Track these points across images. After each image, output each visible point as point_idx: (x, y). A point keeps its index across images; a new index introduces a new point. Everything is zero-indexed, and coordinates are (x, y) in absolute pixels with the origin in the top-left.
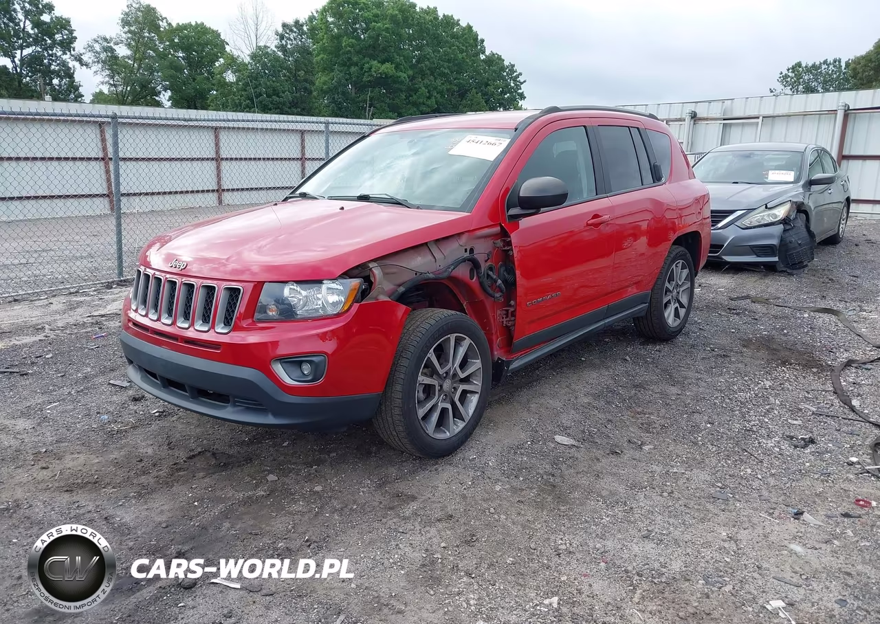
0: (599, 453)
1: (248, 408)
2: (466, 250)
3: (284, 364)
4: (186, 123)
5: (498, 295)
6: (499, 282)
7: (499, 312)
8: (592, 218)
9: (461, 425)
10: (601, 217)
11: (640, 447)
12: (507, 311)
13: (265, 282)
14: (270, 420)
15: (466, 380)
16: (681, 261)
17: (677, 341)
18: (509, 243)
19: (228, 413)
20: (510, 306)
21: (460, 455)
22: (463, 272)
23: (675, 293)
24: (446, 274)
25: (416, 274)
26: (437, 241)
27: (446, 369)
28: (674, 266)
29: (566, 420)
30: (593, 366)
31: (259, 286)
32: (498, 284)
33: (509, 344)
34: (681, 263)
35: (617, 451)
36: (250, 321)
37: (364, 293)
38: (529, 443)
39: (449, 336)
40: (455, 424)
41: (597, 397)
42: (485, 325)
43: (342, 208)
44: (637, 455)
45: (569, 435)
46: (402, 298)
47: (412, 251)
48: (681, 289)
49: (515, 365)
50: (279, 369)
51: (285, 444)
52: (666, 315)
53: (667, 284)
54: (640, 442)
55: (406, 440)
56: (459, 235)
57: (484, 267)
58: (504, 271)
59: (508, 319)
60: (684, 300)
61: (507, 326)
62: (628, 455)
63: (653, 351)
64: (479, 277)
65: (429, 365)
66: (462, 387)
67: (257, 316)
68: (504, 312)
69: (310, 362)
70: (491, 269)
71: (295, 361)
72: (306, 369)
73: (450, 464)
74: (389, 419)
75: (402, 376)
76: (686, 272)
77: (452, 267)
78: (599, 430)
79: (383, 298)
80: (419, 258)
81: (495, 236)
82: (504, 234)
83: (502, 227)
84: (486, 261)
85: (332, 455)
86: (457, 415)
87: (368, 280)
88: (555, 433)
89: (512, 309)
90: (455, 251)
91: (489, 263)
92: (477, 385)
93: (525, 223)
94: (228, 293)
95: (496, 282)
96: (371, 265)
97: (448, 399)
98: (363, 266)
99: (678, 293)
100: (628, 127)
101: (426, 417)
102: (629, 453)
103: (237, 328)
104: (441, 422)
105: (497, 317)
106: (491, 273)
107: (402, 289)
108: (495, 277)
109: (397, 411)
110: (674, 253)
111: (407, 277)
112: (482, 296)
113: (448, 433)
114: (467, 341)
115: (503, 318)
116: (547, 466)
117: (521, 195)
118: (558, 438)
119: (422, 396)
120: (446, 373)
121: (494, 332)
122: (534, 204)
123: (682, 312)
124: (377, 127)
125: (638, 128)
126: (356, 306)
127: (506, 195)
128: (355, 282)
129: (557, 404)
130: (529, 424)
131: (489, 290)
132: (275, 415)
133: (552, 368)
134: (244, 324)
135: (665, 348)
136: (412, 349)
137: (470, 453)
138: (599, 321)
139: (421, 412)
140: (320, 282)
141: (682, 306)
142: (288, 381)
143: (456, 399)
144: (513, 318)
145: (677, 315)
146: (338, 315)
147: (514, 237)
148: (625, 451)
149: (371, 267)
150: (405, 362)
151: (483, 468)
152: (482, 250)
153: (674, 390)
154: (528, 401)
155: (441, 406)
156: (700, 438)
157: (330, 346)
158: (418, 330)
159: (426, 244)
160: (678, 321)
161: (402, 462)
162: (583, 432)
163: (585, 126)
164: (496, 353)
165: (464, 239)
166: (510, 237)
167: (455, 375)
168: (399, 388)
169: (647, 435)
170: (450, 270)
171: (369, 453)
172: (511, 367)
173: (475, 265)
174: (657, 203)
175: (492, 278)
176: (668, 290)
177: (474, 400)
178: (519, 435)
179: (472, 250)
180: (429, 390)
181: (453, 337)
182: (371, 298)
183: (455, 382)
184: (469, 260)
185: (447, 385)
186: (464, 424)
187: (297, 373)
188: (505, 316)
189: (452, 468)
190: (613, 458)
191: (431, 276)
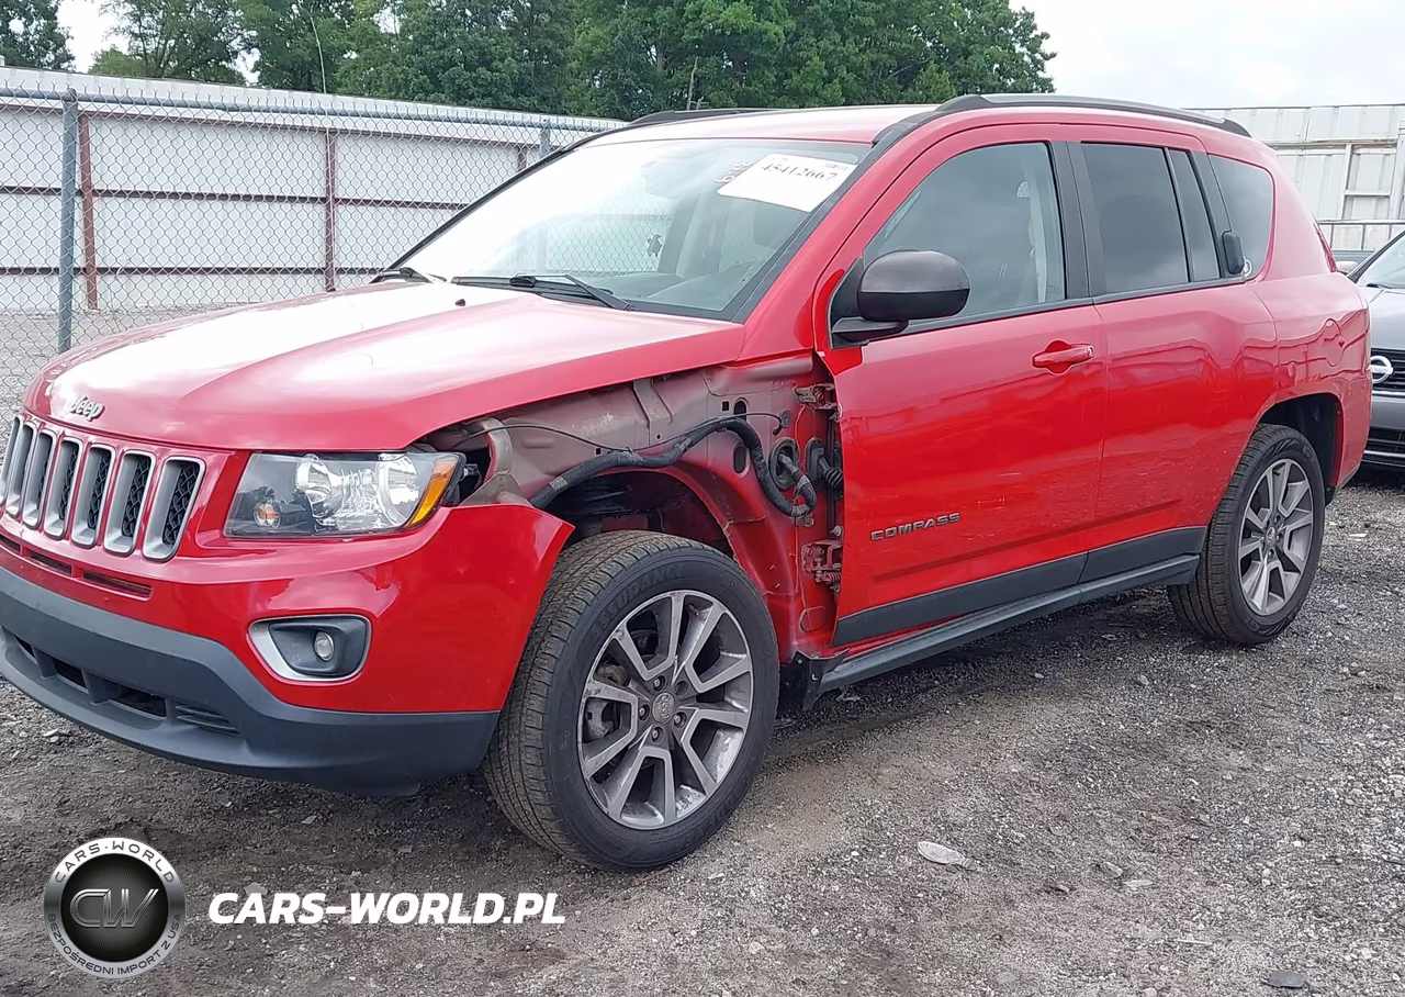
0: (1015, 889)
1: (202, 728)
2: (726, 406)
3: (278, 635)
4: (227, 117)
5: (799, 510)
6: (804, 480)
7: (805, 550)
8: (1046, 351)
9: (695, 800)
10: (1070, 347)
11: (1119, 883)
12: (825, 547)
13: (252, 451)
14: (244, 757)
15: (715, 698)
16: (1289, 462)
17: (1273, 648)
18: (832, 396)
19: (163, 736)
20: (834, 537)
21: (691, 870)
22: (717, 453)
23: (1271, 537)
24: (670, 456)
25: (598, 452)
26: (657, 380)
27: (660, 669)
28: (1268, 473)
29: (955, 809)
30: (1060, 693)
31: (238, 461)
32: (799, 486)
33: (827, 626)
34: (1287, 468)
35: (1061, 887)
36: (215, 534)
37: (467, 486)
38: (855, 853)
39: (668, 594)
40: (682, 798)
41: (1040, 762)
42: (771, 576)
43: (461, 303)
44: (1108, 898)
45: (954, 842)
46: (559, 504)
47: (594, 401)
48: (1289, 528)
49: (844, 671)
50: (264, 643)
51: (308, 821)
52: (1246, 586)
53: (1249, 514)
54: (1119, 871)
55: (552, 825)
56: (712, 369)
57: (768, 446)
58: (820, 457)
59: (826, 567)
60: (1298, 553)
61: (823, 582)
62: (1085, 898)
63: (1212, 665)
64: (755, 468)
65: (614, 656)
66: (700, 714)
67: (231, 524)
68: (819, 550)
69: (332, 632)
70: (787, 450)
71: (299, 628)
72: (325, 645)
73: (660, 889)
74: (517, 775)
75: (546, 679)
76: (1301, 487)
77: (689, 441)
78: (1030, 837)
79: (509, 499)
80: (610, 417)
81: (799, 378)
82: (821, 375)
83: (816, 357)
84: (776, 433)
85: (402, 850)
86: (684, 775)
87: (480, 458)
88: (923, 837)
89: (835, 545)
90: (699, 404)
91: (783, 438)
92: (740, 709)
93: (873, 351)
94: (178, 473)
95: (795, 478)
96: (486, 426)
97: (664, 738)
98: (468, 426)
99: (1281, 536)
100: (1162, 148)
101: (606, 775)
102: (1088, 893)
103: (189, 550)
104: (645, 789)
105: (804, 562)
106: (786, 460)
107: (560, 483)
108: (795, 469)
109: (530, 757)
110: (1269, 443)
111: (578, 457)
112: (762, 511)
113: (660, 816)
114: (715, 612)
115: (815, 564)
116: (885, 909)
117: (864, 290)
118: (927, 848)
119: (597, 725)
120: (661, 678)
121: (792, 594)
122: (895, 313)
123: (1291, 581)
124: (591, 134)
125: (1187, 152)
126: (444, 512)
127: (833, 288)
128: (446, 462)
129: (946, 772)
130: (868, 811)
131: (781, 499)
132: (255, 747)
133: (960, 692)
134: (201, 539)
135: (1239, 664)
136: (572, 618)
137: (712, 867)
138: (1065, 588)
139: (591, 764)
140: (373, 456)
141: (1290, 566)
142: (285, 672)
143: (685, 740)
144: (836, 566)
145: (1275, 585)
146: (402, 531)
147: (843, 382)
148: (1080, 888)
149: (487, 428)
150: (553, 648)
151: (733, 900)
152: (766, 410)
153: (1237, 759)
154: (881, 759)
155: (645, 751)
156: (1267, 872)
157: (379, 601)
158: (592, 576)
159: (629, 385)
160: (1279, 603)
161: (555, 875)
162: (991, 838)
163: (1045, 142)
164: (795, 643)
165: (723, 379)
166: (833, 382)
167: (683, 684)
168: (536, 703)
169: (1144, 854)
170: (682, 447)
171: (486, 851)
172: (827, 678)
173: (748, 441)
174: (1225, 325)
175: (789, 472)
176: (1250, 530)
177: (729, 749)
178: (841, 835)
179: (741, 407)
180: (615, 713)
181: (677, 601)
182: (480, 498)
183: (683, 701)
184: (732, 427)
185: (663, 706)
186: (703, 799)
187: (304, 655)
188: (819, 560)
189: (662, 897)
190: (1048, 904)
191: (634, 457)
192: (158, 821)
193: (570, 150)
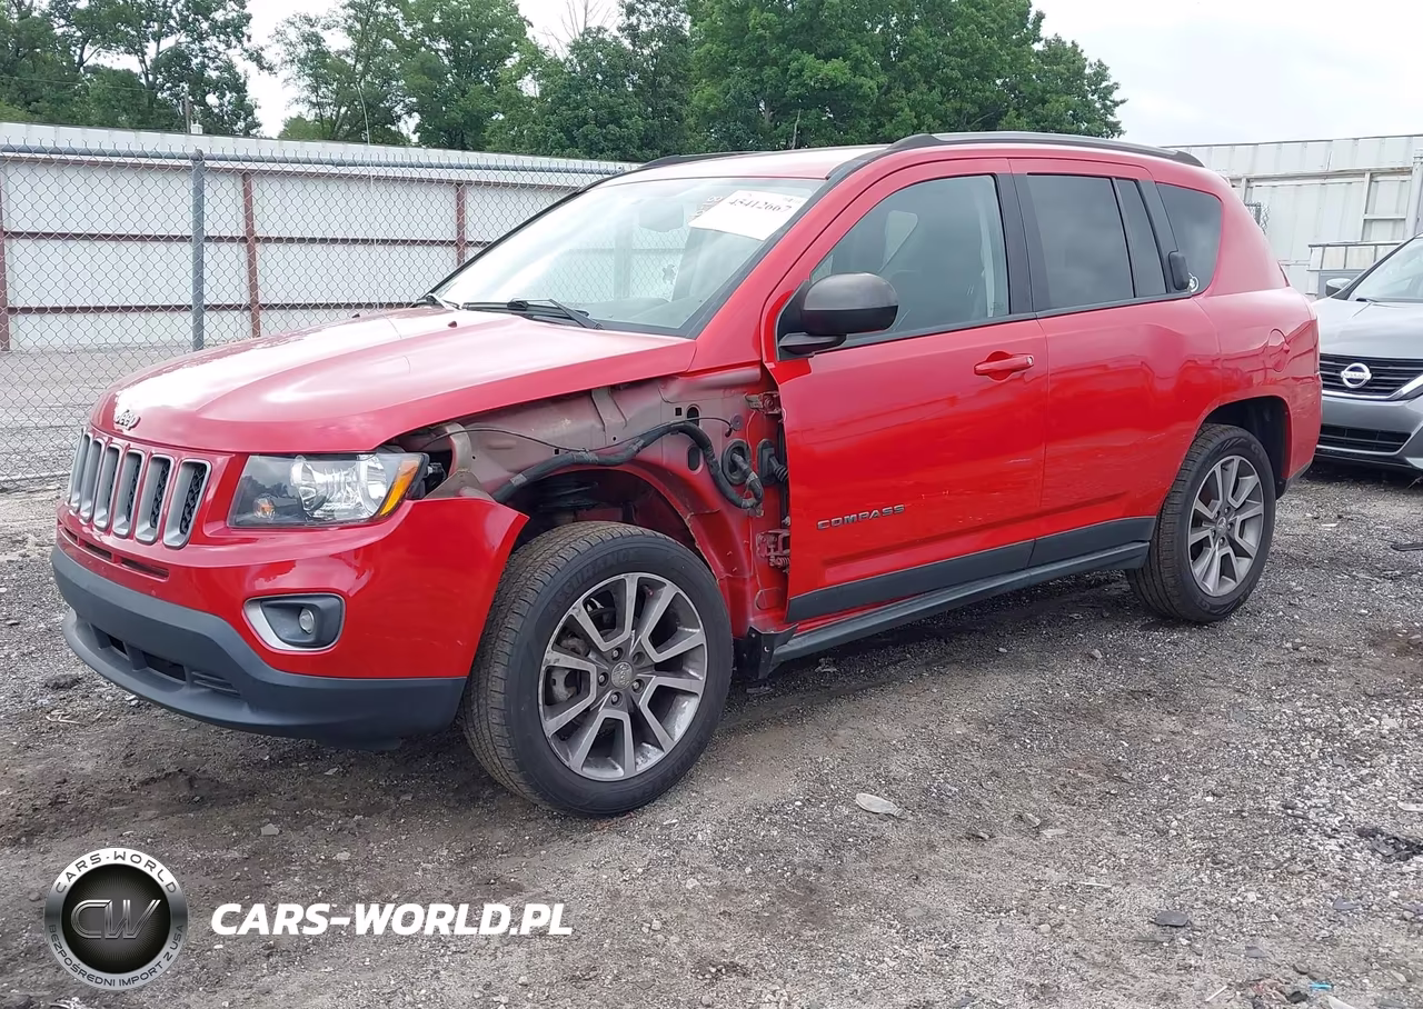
0: (937, 834)
1: (215, 691)
2: (678, 411)
3: (269, 611)
4: (335, 170)
5: (749, 502)
6: (753, 476)
7: (759, 537)
8: (988, 361)
9: (654, 756)
10: (1011, 356)
11: (1037, 831)
12: (777, 535)
13: (248, 454)
14: (245, 716)
15: (674, 666)
16: (1237, 459)
17: (1224, 625)
18: (776, 402)
19: (183, 698)
20: (784, 526)
21: (648, 817)
22: (672, 453)
23: (1222, 526)
24: (624, 455)
25: (557, 452)
26: (614, 389)
27: (618, 641)
28: (1217, 468)
29: (898, 766)
31: (240, 459)
32: (748, 481)
33: (780, 605)
34: (1235, 465)
35: (982, 834)
36: (219, 526)
37: (432, 482)
38: (798, 803)
39: (622, 576)
40: (642, 754)
41: (983, 725)
42: (730, 561)
43: (454, 324)
44: (1024, 844)
45: (891, 794)
46: (514, 498)
47: (554, 408)
48: (1240, 518)
49: (797, 644)
50: (257, 618)
51: (330, 773)
52: (1198, 570)
53: (1198, 505)
54: (1038, 821)
55: (517, 776)
56: (666, 380)
57: (719, 447)
58: (770, 456)
59: (778, 553)
60: (1250, 541)
61: (776, 566)
62: (1000, 845)
63: (1163, 642)
64: (709, 466)
65: (572, 629)
66: (657, 681)
67: (232, 518)
68: (772, 538)
69: (312, 608)
70: (739, 449)
71: (285, 605)
72: (307, 620)
73: (619, 833)
74: (486, 732)
75: (507, 649)
76: (1251, 481)
77: (642, 442)
78: (962, 791)
79: (469, 493)
80: (568, 422)
81: (748, 386)
82: (767, 383)
83: (763, 368)
84: (728, 435)
85: (404, 798)
86: (642, 734)
87: (444, 457)
88: (864, 790)
89: (785, 533)
90: (654, 410)
91: (734, 439)
92: (695, 679)
93: (820, 363)
94: (192, 473)
95: (745, 475)
96: (449, 430)
97: (623, 701)
98: (434, 430)
99: (1232, 524)
100: (1110, 178)
101: (569, 733)
102: (1004, 841)
103: (198, 538)
104: (606, 745)
105: (759, 548)
106: (739, 459)
107: (520, 479)
108: (745, 467)
109: (495, 718)
110: (1217, 441)
111: (537, 457)
112: (718, 505)
113: (620, 769)
114: (669, 591)
115: (769, 550)
116: (816, 851)
117: (806, 308)
118: (864, 799)
119: (560, 690)
120: (618, 649)
121: (747, 576)
122: (836, 327)
123: (1242, 566)
124: (600, 177)
125: (1136, 181)
126: (409, 504)
127: (779, 309)
128: (411, 461)
129: (896, 733)
130: (819, 766)
131: (732, 492)
132: (256, 706)
134: (208, 531)
135: (1190, 639)
136: (531, 597)
137: (668, 814)
138: (1013, 572)
139: (552, 725)
140: (352, 456)
141: (1241, 552)
142: (274, 642)
143: (643, 703)
144: (786, 552)
145: (1226, 569)
146: (374, 521)
147: (785, 390)
148: (999, 836)
149: (449, 432)
150: (514, 622)
151: (682, 843)
152: (717, 415)
153: (1171, 723)
154: (840, 722)
155: (604, 713)
156: (1175, 823)
157: (346, 580)
158: (550, 560)
159: (587, 394)
160: (1231, 586)
162: (926, 791)
163: (992, 175)
164: (752, 619)
165: (674, 389)
166: (777, 389)
167: (640, 655)
168: (499, 671)
169: (1065, 807)
170: (635, 448)
171: (474, 799)
172: (778, 651)
173: (700, 444)
174: (1167, 340)
175: (741, 469)
176: (1199, 520)
177: (686, 712)
178: (786, 787)
179: (693, 412)
180: (577, 680)
181: (631, 582)
182: (442, 493)
183: (642, 670)
184: (682, 430)
185: (622, 675)
186: (661, 755)
187: (290, 629)
188: (772, 547)
189: (618, 839)
190: (967, 849)
191: (590, 457)
192: (204, 772)
193: (584, 191)
